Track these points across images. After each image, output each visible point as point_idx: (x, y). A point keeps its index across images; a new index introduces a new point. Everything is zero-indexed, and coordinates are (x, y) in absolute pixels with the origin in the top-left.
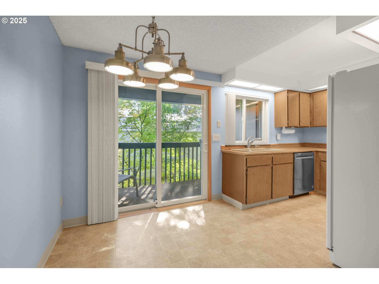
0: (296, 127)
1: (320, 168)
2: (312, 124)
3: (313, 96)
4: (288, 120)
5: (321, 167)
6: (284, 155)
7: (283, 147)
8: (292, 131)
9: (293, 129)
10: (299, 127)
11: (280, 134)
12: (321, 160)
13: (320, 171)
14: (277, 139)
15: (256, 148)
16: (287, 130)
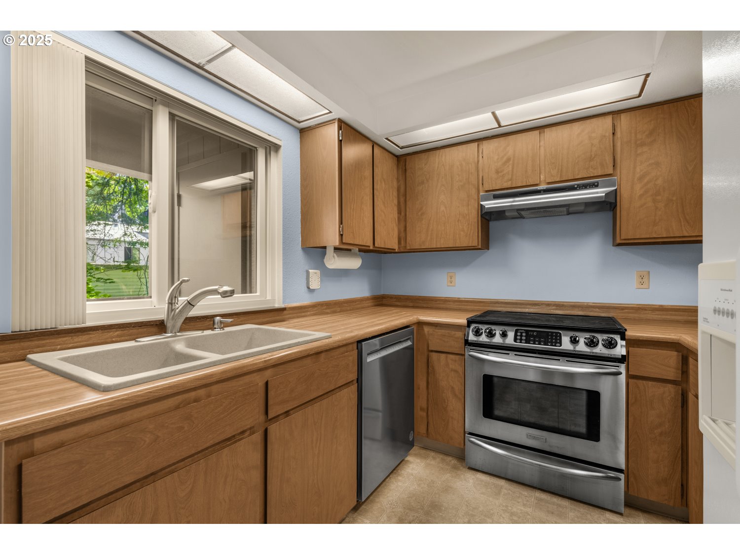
0: (364, 250)
1: (428, 373)
2: (402, 242)
3: (405, 165)
4: (341, 222)
5: (430, 368)
6: (323, 355)
7: (328, 311)
8: (354, 263)
9: (355, 255)
10: (371, 248)
11: (318, 272)
12: (430, 349)
13: (428, 383)
14: (308, 288)
15: (217, 331)
16: (338, 256)
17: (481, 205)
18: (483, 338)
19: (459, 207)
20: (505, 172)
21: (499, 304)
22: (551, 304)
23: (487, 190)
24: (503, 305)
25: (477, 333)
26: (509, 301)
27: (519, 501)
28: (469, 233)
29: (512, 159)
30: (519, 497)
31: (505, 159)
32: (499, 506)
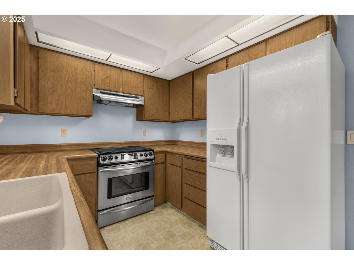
3: (38, 54)
4: (15, 86)
17: (94, 95)
18: (107, 161)
19: (81, 93)
20: (106, 82)
21: (94, 145)
22: (117, 143)
23: (97, 88)
24: (96, 145)
25: (104, 159)
26: (99, 143)
27: (128, 226)
28: (87, 108)
29: (109, 77)
30: (127, 225)
31: (106, 76)
32: (124, 232)
